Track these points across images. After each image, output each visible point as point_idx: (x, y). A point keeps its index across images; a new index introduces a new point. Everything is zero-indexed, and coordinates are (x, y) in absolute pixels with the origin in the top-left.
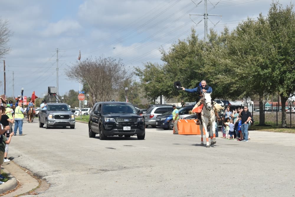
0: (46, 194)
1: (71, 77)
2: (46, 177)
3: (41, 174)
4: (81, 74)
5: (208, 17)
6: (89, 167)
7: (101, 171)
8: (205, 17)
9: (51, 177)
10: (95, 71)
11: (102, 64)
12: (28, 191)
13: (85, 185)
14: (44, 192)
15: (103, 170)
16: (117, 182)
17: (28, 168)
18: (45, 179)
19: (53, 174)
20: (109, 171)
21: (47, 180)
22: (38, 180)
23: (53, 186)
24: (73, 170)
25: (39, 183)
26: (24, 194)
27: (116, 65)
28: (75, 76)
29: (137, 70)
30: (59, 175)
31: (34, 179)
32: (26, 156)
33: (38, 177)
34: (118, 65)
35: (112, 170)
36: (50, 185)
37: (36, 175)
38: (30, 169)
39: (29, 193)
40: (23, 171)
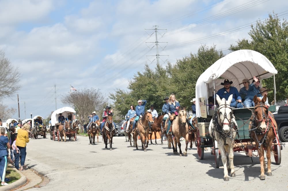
0: (47, 186)
1: (65, 104)
2: (47, 175)
3: (44, 173)
4: (72, 101)
5: (159, 56)
6: (77, 166)
7: (86, 168)
8: (157, 57)
9: (50, 175)
10: (81, 99)
11: (86, 93)
12: (34, 185)
13: (74, 179)
14: (46, 186)
15: (87, 168)
16: (96, 175)
17: (35, 169)
18: (46, 176)
19: (52, 172)
20: (91, 168)
21: (48, 177)
22: (41, 177)
23: (51, 181)
24: (66, 169)
25: (42, 179)
26: (31, 188)
27: (96, 93)
28: (68, 102)
29: (111, 95)
30: (57, 173)
31: (39, 176)
32: (33, 161)
33: (41, 175)
34: (97, 93)
35: (93, 167)
36: (50, 180)
37: (40, 173)
38: (36, 170)
39: (35, 187)
40: (31, 171)
